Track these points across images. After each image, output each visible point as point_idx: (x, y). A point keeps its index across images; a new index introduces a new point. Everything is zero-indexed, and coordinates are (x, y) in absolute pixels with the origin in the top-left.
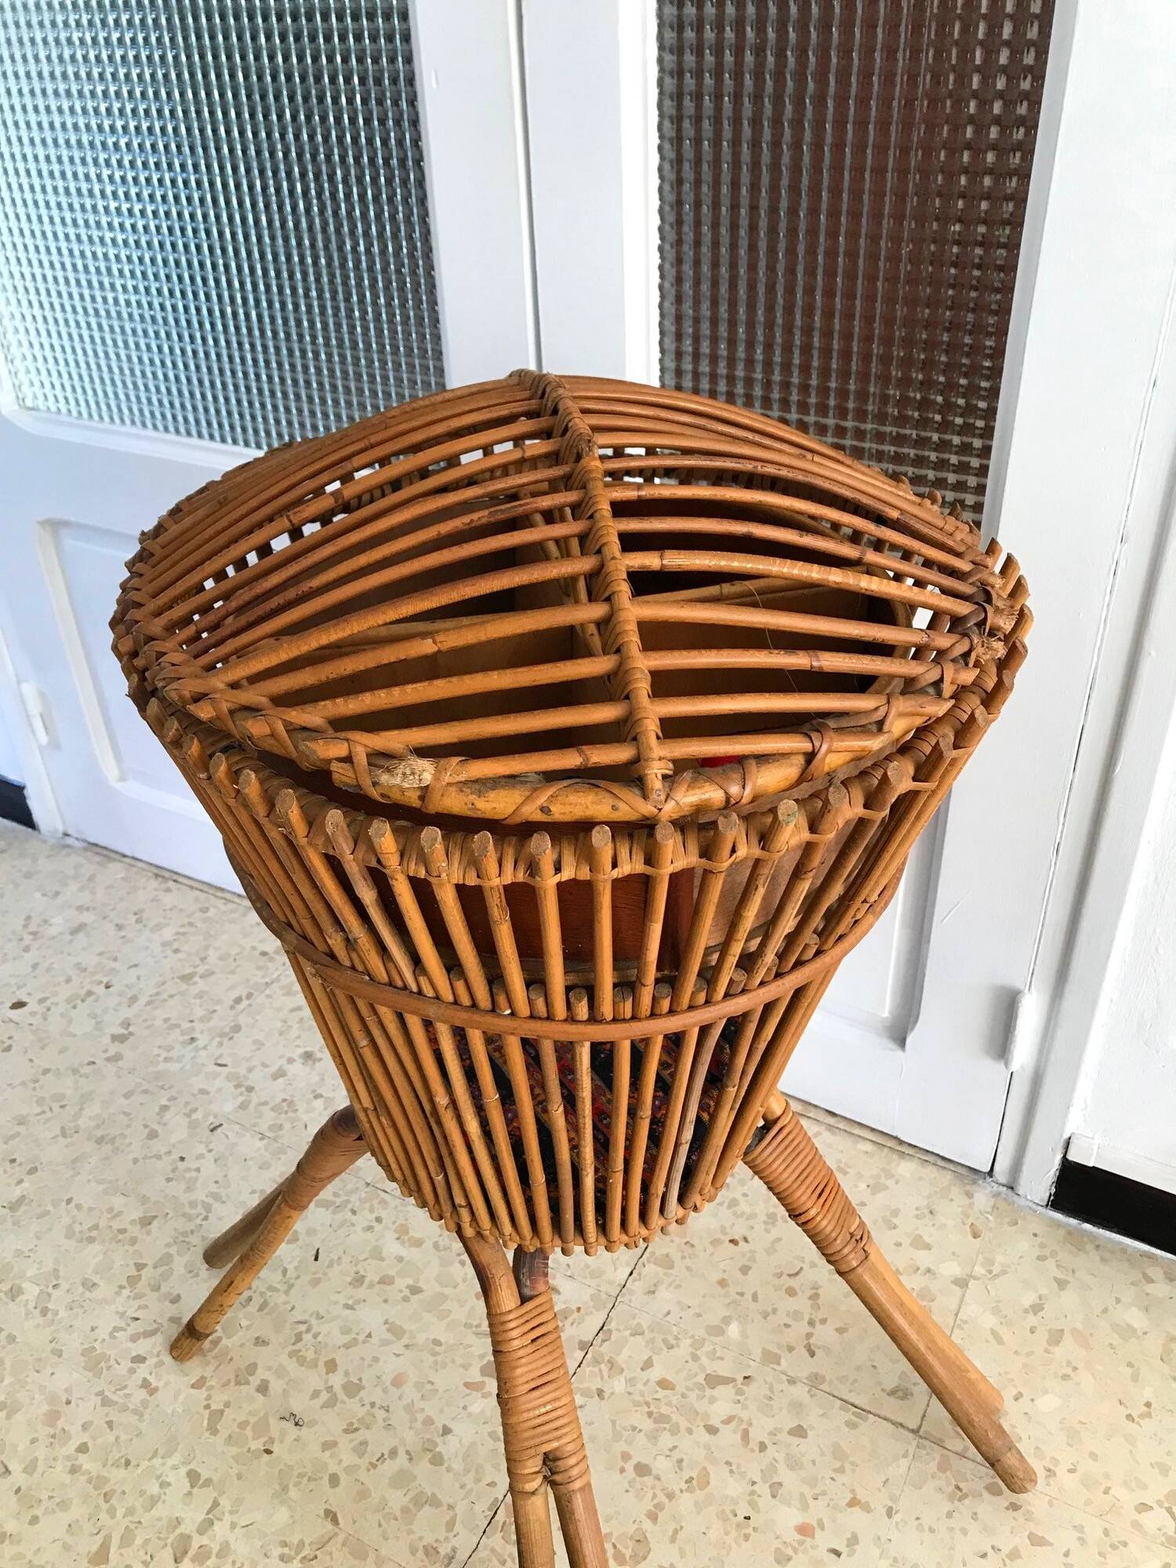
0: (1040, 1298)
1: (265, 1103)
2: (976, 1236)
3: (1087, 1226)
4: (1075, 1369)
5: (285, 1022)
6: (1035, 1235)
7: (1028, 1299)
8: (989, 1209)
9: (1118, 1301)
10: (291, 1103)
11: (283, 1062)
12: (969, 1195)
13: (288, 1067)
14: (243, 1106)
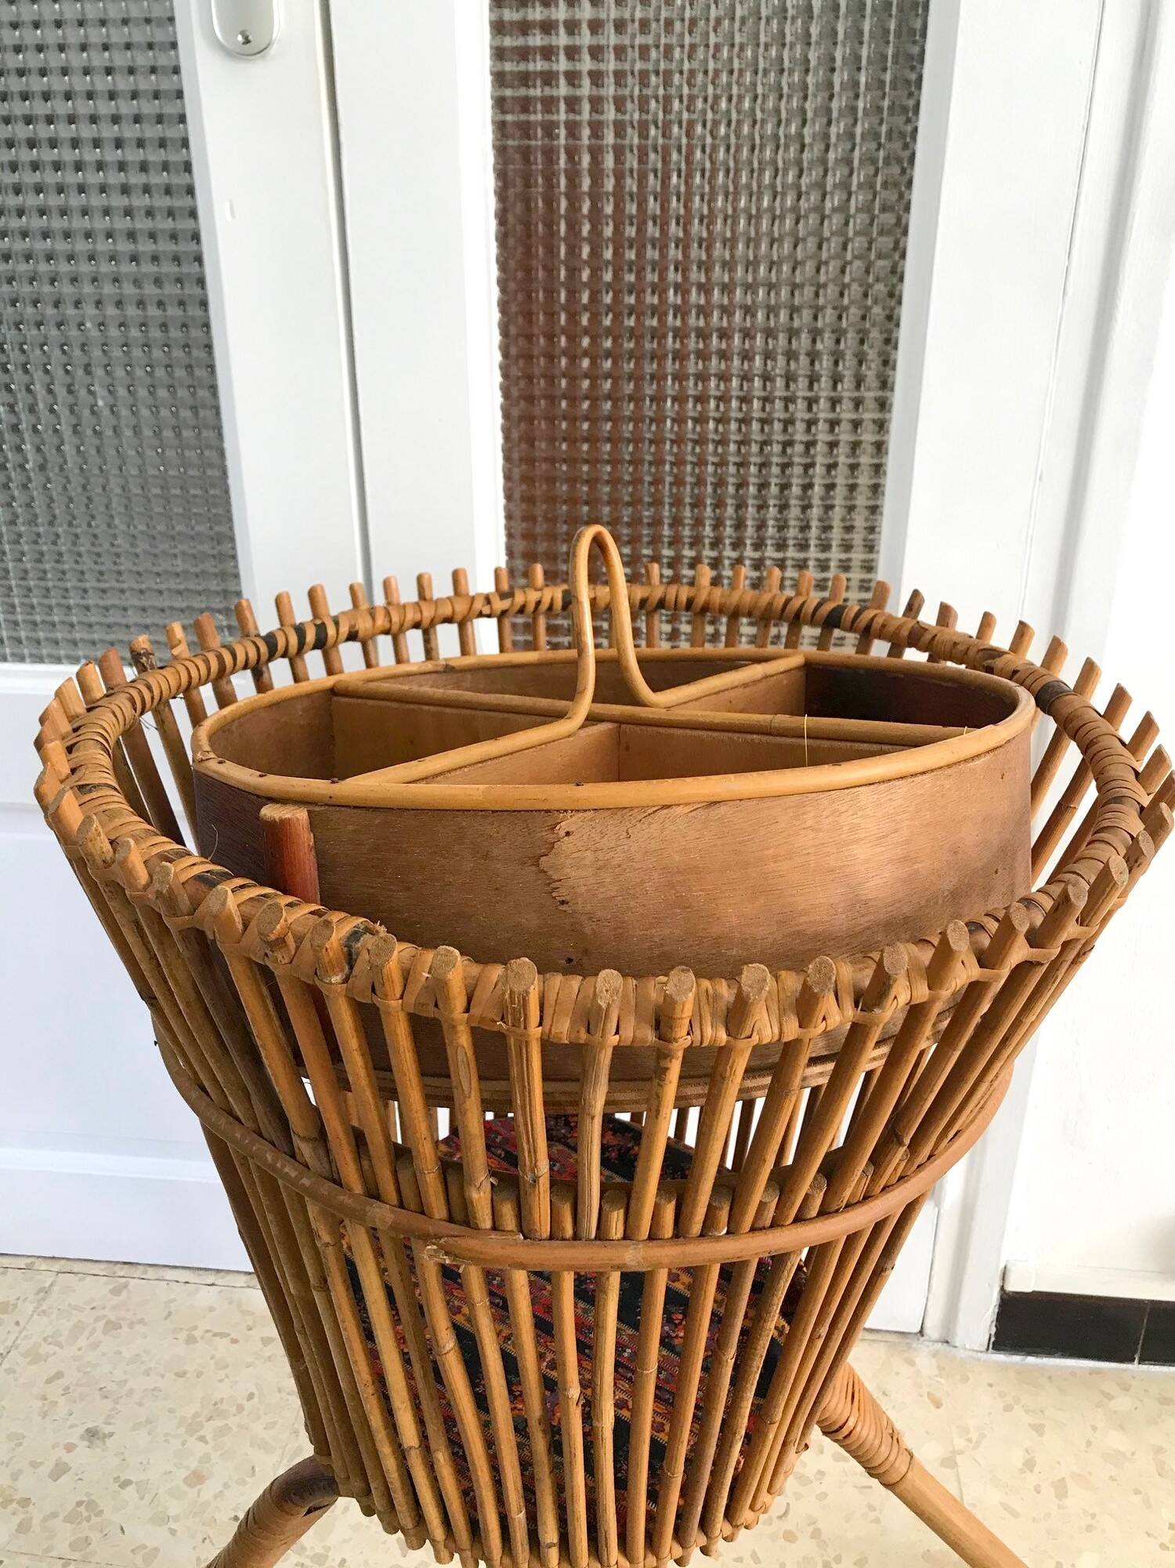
0: (1027, 1451)
1: (54, 1515)
2: (938, 1405)
3: (1031, 1359)
4: (1093, 1516)
5: (45, 1398)
6: (991, 1385)
7: (1018, 1458)
8: (936, 1372)
9: (1094, 1428)
10: (90, 1505)
11: (61, 1452)
12: (912, 1363)
13: (67, 1458)
14: (23, 1528)
